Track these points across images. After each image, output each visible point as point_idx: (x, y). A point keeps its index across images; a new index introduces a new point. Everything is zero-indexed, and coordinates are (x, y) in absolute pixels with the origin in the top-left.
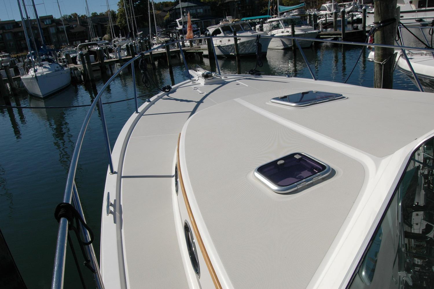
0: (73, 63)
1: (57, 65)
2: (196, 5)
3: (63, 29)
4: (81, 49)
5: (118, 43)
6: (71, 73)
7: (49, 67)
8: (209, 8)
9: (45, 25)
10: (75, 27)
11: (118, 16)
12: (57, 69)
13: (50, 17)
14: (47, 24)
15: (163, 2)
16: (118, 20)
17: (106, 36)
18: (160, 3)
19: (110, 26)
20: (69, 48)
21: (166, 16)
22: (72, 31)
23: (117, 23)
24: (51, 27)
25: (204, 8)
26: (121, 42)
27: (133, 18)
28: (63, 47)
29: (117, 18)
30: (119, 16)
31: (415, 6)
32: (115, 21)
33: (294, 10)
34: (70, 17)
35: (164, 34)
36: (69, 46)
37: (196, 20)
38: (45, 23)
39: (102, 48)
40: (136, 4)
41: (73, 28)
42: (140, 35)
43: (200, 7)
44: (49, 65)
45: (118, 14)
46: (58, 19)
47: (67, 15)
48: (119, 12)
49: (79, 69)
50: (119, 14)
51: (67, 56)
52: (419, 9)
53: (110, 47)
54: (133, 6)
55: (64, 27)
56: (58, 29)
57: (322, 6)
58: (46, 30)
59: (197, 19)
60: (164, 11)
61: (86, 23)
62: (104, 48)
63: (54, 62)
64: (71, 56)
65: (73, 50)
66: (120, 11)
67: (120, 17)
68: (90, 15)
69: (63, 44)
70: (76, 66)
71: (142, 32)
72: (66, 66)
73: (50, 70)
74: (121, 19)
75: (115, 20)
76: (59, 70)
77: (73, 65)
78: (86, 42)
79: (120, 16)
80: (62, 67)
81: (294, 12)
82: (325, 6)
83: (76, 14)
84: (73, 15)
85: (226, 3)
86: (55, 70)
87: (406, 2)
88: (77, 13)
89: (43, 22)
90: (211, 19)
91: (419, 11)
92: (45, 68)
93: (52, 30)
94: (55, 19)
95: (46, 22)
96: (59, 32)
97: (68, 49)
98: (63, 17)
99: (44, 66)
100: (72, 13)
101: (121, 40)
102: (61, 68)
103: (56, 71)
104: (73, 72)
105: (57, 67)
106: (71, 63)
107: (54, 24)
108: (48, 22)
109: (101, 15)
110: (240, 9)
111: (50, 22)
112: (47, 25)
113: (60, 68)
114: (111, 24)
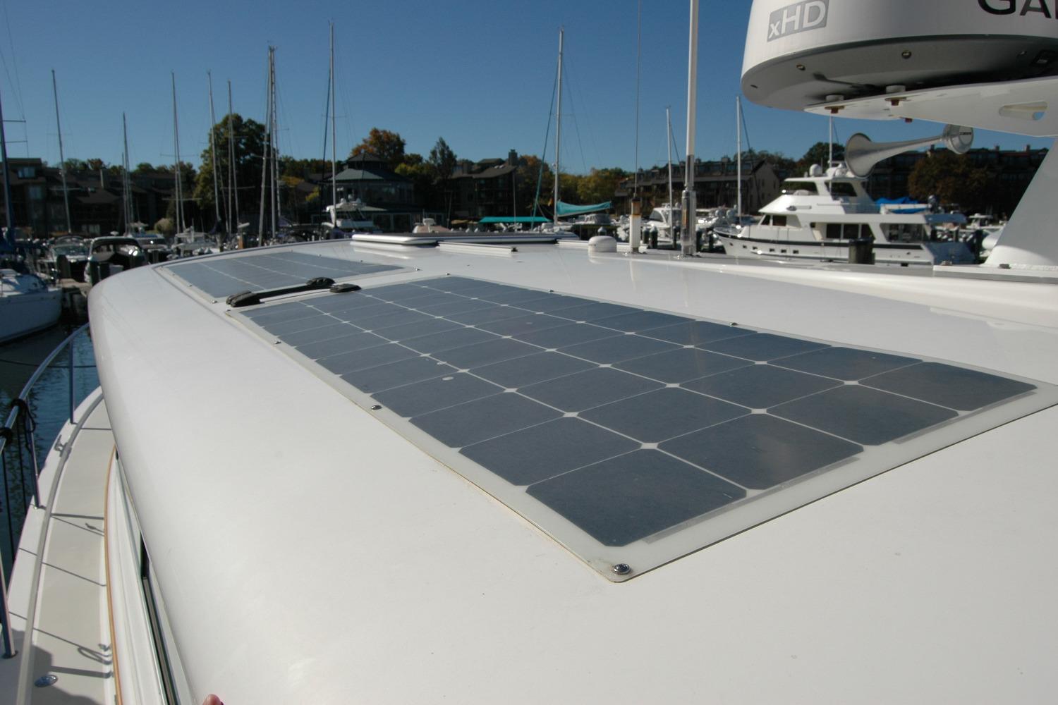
0: (72, 278)
1: (33, 280)
2: (381, 178)
3: (62, 192)
4: (97, 248)
5: (184, 246)
6: (64, 300)
7: (17, 282)
8: (411, 186)
9: (19, 178)
10: (92, 192)
11: (198, 180)
12: (33, 288)
13: (36, 164)
14: (24, 178)
15: (312, 160)
16: (199, 189)
17: (165, 222)
18: (306, 161)
19: (175, 201)
20: (68, 240)
21: (313, 192)
22: (84, 200)
23: (195, 195)
24: (34, 184)
25: (398, 186)
26: (191, 244)
27: (233, 191)
28: (54, 234)
29: (195, 184)
30: (201, 180)
31: (821, 233)
32: (189, 191)
33: (588, 214)
34: (85, 165)
35: (293, 235)
36: (69, 234)
37: (378, 212)
38: (20, 175)
39: (146, 250)
40: (244, 160)
41: (86, 194)
42: (244, 229)
43: (390, 184)
44: (17, 277)
45: (200, 175)
46: (53, 169)
47: (76, 161)
48: (202, 173)
49: (83, 293)
50: (202, 176)
51: (61, 259)
52: (829, 241)
53: (165, 250)
54: (238, 163)
55: (65, 189)
56: (49, 192)
57: (653, 212)
58: (18, 192)
59: (379, 209)
60: (311, 181)
61: (120, 185)
62: (149, 251)
63: (27, 272)
64: (72, 259)
65: (77, 245)
66: (205, 170)
67: (202, 184)
68: (133, 167)
69: (56, 228)
70: (77, 285)
71: (247, 224)
72: (53, 282)
73: (17, 288)
74: (204, 187)
75: (190, 188)
76: (37, 291)
77: (70, 282)
78: (112, 235)
79: (204, 181)
80: (45, 284)
81: (588, 218)
82: (660, 212)
83: (100, 162)
84: (91, 162)
85: (451, 180)
86: (30, 290)
87: (803, 224)
88: (102, 160)
89: (16, 172)
90: (410, 212)
91: (827, 245)
92: (7, 282)
93: (35, 193)
94: (47, 168)
95: (23, 174)
96: (50, 198)
97: (66, 243)
98: (66, 163)
99: (4, 278)
100: (90, 159)
101: (193, 240)
102: (42, 286)
103: (31, 292)
104: (68, 298)
105: (36, 285)
106: (68, 278)
107: (42, 179)
108: (28, 172)
109: (162, 171)
110: (483, 196)
111: (33, 175)
112: (25, 181)
113: (39, 286)
114: (178, 198)
